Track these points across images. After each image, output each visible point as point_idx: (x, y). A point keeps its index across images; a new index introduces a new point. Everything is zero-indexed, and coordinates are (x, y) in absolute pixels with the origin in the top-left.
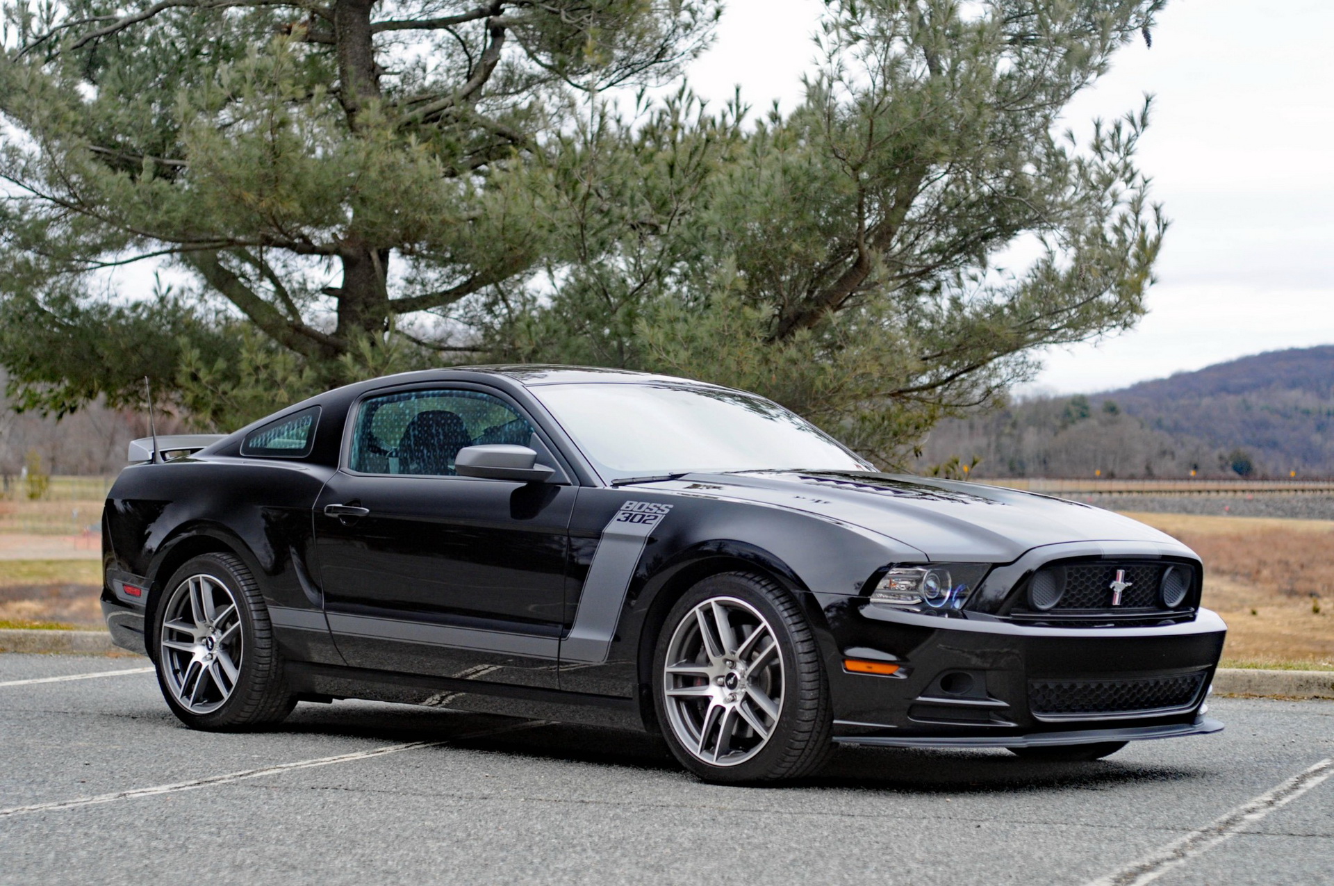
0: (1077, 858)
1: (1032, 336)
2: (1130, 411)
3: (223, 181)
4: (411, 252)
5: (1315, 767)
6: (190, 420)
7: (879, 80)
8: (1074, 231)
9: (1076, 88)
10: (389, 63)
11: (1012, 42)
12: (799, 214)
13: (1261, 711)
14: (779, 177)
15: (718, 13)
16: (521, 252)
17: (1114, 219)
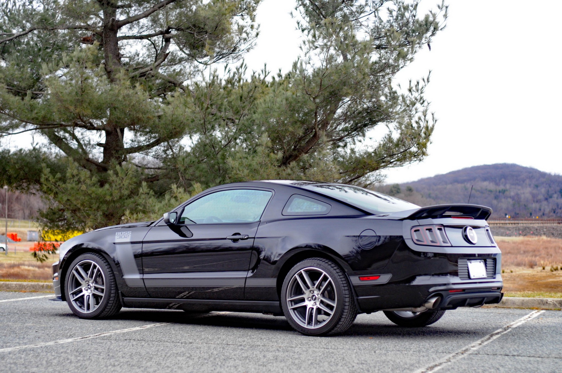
0: (412, 362)
1: (383, 164)
2: (417, 191)
3: (61, 101)
4: (134, 130)
5: (496, 332)
6: (44, 196)
7: (325, 64)
8: (400, 124)
9: (402, 67)
10: (125, 53)
11: (376, 48)
12: (292, 116)
13: (475, 312)
14: (284, 102)
15: (257, 34)
16: (178, 130)
17: (416, 118)
